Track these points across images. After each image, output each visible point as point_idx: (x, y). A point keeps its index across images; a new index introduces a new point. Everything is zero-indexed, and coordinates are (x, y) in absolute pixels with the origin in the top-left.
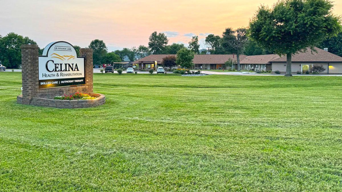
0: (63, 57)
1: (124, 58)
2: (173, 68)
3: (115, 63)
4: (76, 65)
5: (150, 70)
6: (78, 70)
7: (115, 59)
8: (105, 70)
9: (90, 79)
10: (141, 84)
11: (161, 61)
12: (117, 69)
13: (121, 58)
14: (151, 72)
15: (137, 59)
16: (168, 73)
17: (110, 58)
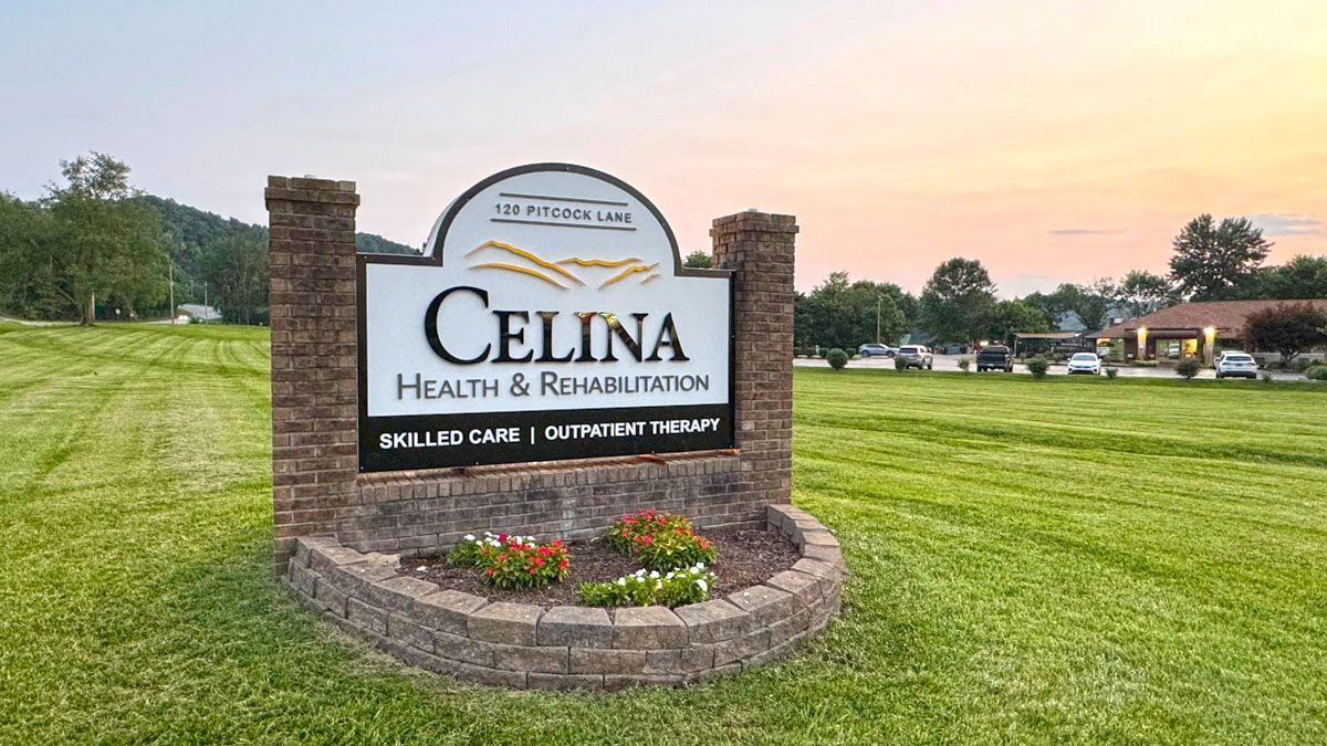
0: (561, 267)
1: (1061, 320)
2: (1297, 357)
3: (1020, 335)
4: (668, 323)
5: (1181, 365)
6: (679, 356)
7: (1021, 324)
8: (977, 362)
9: (771, 416)
10: (1144, 435)
11: (1238, 326)
12: (1028, 357)
13: (1050, 320)
14: (1188, 370)
15: (1117, 321)
16: (1276, 377)
17: (1002, 319)
